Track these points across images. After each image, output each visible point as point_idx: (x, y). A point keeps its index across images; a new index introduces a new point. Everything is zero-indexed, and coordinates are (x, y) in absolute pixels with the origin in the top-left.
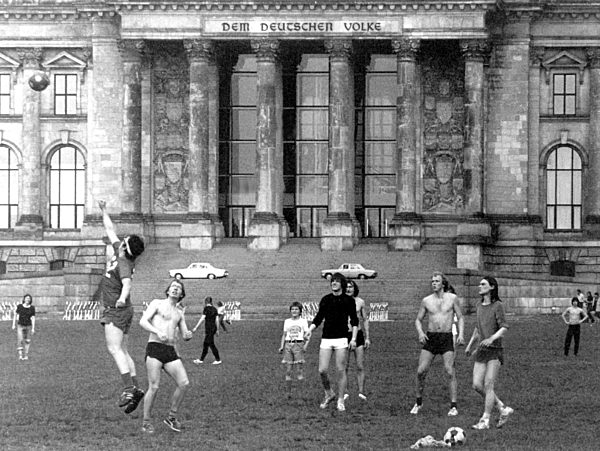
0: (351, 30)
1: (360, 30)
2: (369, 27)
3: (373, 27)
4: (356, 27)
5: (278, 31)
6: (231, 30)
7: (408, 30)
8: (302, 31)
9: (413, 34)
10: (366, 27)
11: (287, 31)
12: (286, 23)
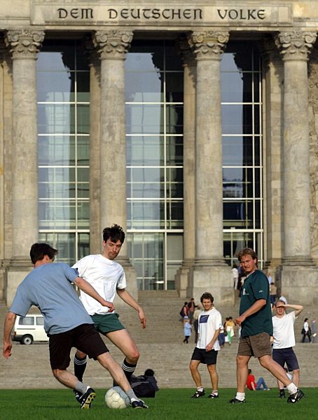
0: (227, 19)
1: (238, 19)
2: (250, 15)
3: (255, 14)
4: (233, 14)
5: (130, 18)
6: (69, 18)
7: (300, 20)
8: (162, 19)
9: (307, 24)
10: (245, 15)
11: (142, 19)
12: (142, 8)
